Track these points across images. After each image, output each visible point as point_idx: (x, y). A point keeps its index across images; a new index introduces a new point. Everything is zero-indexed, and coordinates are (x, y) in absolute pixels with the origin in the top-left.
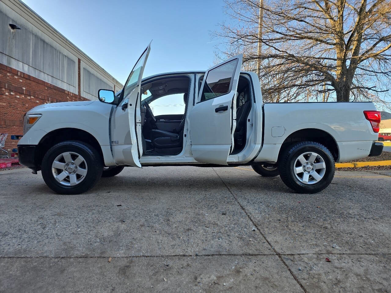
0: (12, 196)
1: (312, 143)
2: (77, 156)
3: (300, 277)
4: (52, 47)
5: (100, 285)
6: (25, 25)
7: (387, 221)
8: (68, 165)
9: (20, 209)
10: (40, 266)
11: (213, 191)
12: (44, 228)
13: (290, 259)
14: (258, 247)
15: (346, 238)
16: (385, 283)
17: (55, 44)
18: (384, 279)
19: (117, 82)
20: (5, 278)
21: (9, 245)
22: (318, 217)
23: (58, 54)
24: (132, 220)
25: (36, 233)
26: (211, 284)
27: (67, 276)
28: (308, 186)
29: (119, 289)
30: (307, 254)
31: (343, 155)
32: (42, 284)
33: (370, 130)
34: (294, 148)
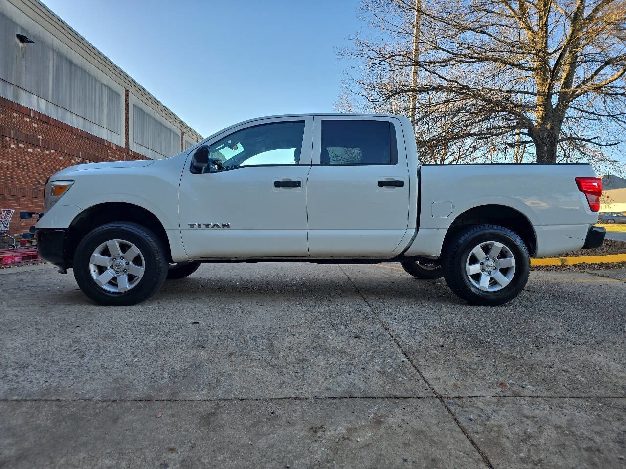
0: (27, 308)
1: (495, 227)
2: (130, 246)
3: (471, 430)
4: (83, 71)
5: (173, 440)
6: (41, 36)
7: (608, 349)
8: (114, 259)
9: (42, 329)
10: (81, 413)
11: (340, 302)
12: (82, 357)
13: (458, 404)
14: (409, 386)
15: (543, 373)
16: (597, 439)
17: (89, 67)
18: (596, 433)
19: (186, 126)
20: (29, 429)
21: (31, 382)
22: (502, 341)
23: (94, 82)
24: (217, 345)
25: (70, 365)
26: (338, 440)
27: (122, 427)
28: (487, 294)
29: (202, 446)
30: (484, 397)
31: (542, 246)
32: (86, 438)
33: (585, 208)
34: (466, 235)
